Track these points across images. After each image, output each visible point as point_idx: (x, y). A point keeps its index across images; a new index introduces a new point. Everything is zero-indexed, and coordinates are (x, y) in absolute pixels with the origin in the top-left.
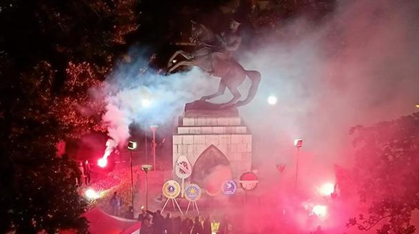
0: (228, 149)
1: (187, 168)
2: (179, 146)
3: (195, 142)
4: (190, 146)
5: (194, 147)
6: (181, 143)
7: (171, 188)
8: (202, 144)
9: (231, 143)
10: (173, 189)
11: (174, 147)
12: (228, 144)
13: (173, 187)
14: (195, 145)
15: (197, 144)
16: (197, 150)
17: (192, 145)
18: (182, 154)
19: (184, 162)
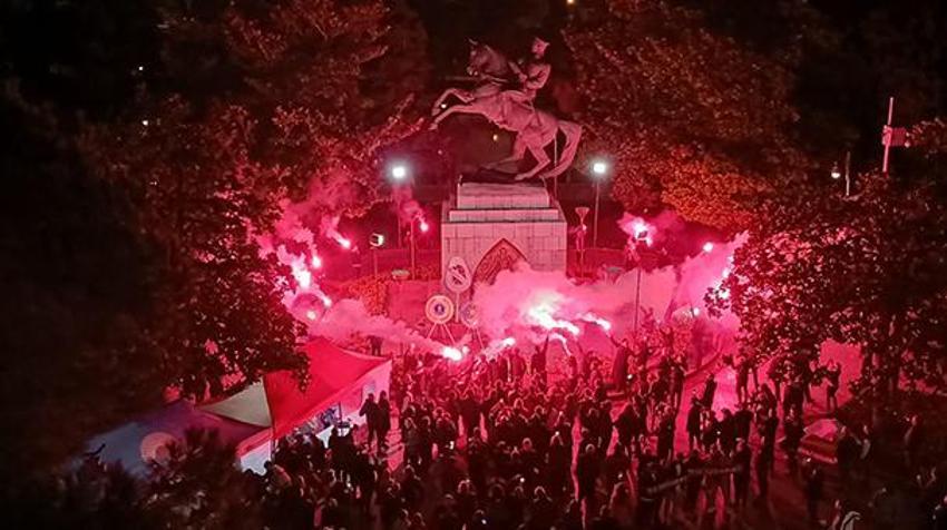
0: (530, 246)
1: (464, 275)
2: (451, 240)
3: (476, 235)
4: (469, 240)
5: (474, 243)
6: (454, 236)
7: (440, 308)
8: (488, 238)
9: (533, 236)
10: (443, 309)
11: (444, 242)
12: (529, 238)
13: (442, 306)
14: (477, 239)
15: (479, 238)
16: (479, 247)
17: (473, 239)
18: (457, 253)
19: (459, 266)
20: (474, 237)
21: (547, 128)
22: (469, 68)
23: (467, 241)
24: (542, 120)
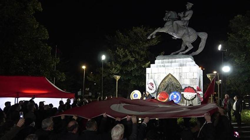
1: (153, 87)
2: (149, 74)
3: (159, 72)
4: (156, 74)
5: (158, 75)
6: (151, 73)
7: (136, 95)
8: (163, 73)
9: (182, 72)
10: (137, 96)
11: (147, 75)
12: (180, 73)
13: (137, 95)
14: (159, 74)
16: (160, 76)
17: (158, 74)
18: (152, 78)
19: (151, 83)
20: (158, 73)
21: (192, 34)
22: (164, 18)
23: (155, 74)
24: (189, 31)
